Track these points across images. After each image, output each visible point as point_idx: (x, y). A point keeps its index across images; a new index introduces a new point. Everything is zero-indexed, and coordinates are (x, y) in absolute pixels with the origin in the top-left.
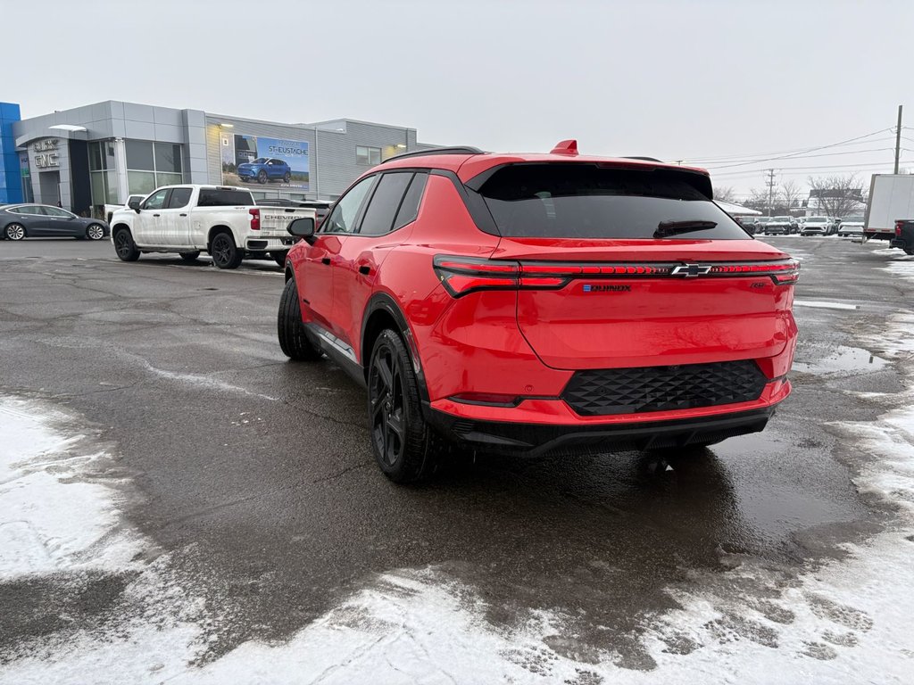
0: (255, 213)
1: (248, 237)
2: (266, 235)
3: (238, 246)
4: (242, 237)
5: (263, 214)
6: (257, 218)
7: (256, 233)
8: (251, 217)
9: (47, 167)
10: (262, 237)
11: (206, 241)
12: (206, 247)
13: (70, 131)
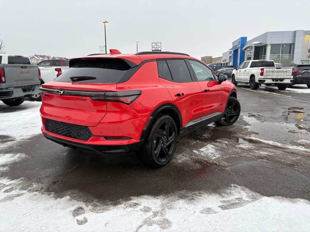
0: (262, 70)
1: (259, 79)
2: (266, 78)
3: (256, 82)
4: (257, 78)
5: (265, 70)
6: (263, 71)
7: (262, 77)
8: (260, 71)
9: (248, 56)
10: (263, 79)
11: (249, 80)
12: (249, 82)
13: (255, 44)
